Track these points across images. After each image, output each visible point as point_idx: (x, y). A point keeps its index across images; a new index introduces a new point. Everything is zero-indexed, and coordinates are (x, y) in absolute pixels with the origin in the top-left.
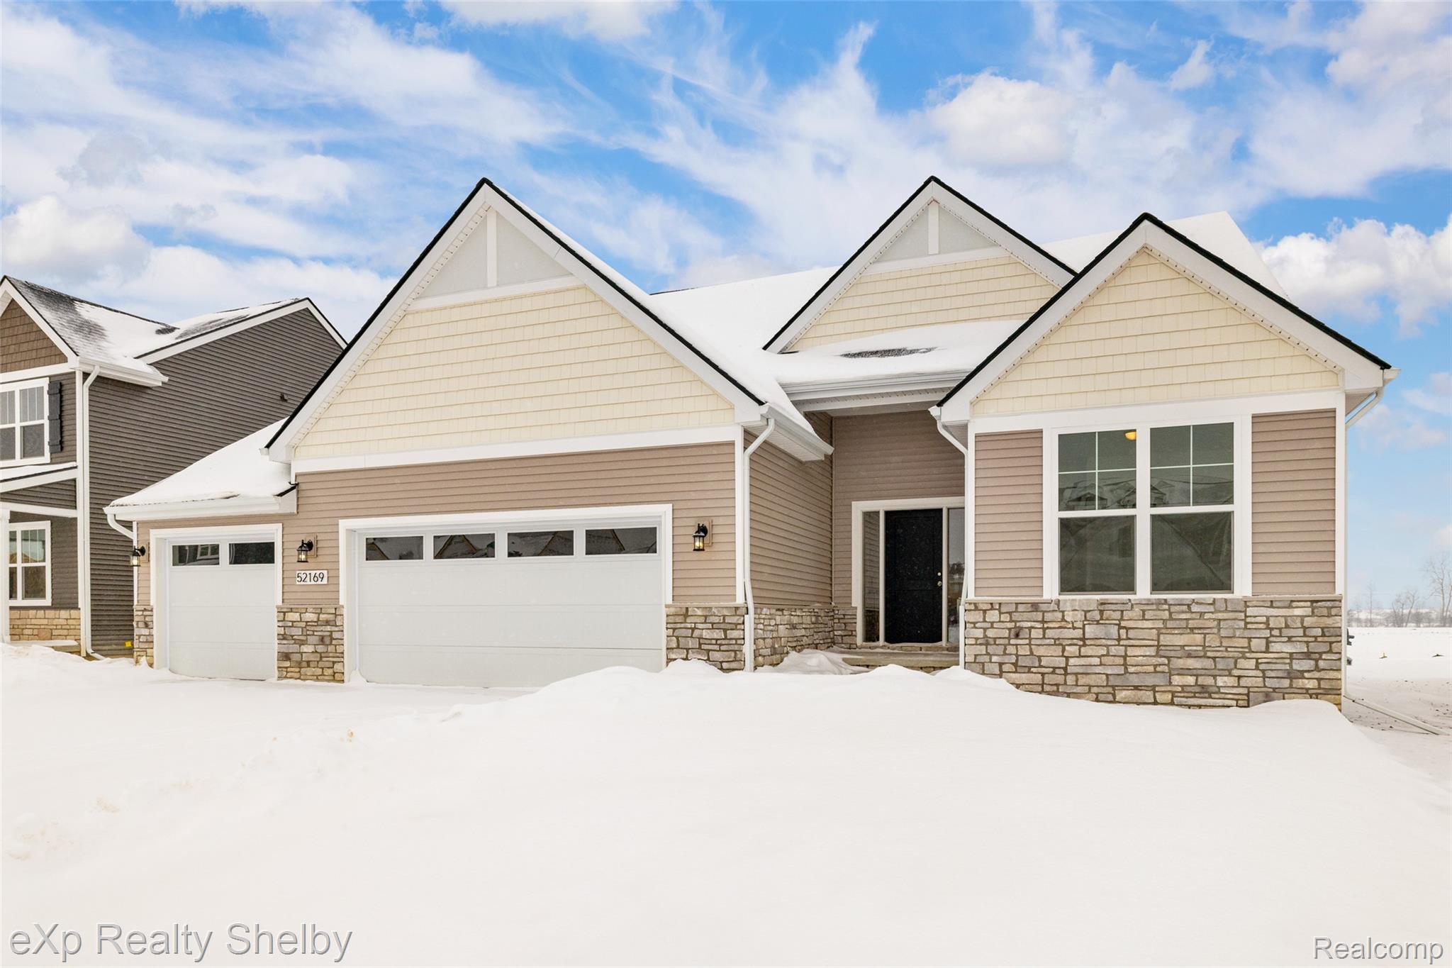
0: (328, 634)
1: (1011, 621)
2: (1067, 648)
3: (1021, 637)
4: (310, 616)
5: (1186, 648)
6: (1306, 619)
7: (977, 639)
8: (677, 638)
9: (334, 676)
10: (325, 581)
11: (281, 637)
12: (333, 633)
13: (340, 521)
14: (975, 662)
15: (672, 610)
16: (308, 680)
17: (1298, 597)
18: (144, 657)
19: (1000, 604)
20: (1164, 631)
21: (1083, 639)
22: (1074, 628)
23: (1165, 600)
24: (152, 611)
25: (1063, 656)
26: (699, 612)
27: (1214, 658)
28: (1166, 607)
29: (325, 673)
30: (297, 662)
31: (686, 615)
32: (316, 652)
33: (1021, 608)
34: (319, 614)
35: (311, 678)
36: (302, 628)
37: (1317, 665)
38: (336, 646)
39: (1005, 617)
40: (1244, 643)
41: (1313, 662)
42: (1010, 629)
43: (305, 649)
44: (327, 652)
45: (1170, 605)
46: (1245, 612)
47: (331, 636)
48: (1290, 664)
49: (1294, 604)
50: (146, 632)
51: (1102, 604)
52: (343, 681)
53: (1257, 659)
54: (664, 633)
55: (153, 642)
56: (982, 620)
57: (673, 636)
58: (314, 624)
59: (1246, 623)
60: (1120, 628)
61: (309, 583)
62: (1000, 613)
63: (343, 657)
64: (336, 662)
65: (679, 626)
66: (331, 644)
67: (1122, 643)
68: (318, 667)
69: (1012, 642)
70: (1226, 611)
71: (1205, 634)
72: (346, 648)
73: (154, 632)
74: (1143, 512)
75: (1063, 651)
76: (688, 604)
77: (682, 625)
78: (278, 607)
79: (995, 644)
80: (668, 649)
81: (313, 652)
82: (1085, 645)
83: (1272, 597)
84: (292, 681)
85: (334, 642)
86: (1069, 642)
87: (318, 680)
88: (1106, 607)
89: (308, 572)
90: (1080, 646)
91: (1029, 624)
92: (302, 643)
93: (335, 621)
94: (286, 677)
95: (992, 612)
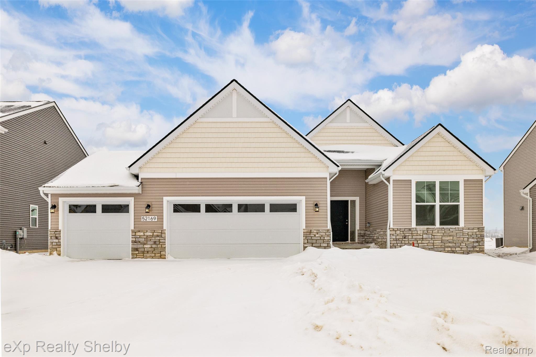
0: (158, 240)
1: (403, 234)
2: (418, 241)
3: (406, 238)
4: (149, 234)
5: (449, 241)
6: (477, 232)
7: (394, 239)
8: (307, 240)
9: (161, 256)
10: (156, 220)
11: (134, 242)
12: (160, 240)
13: (164, 197)
14: (393, 246)
15: (305, 231)
16: (147, 258)
17: (475, 227)
18: (55, 251)
19: (400, 229)
20: (443, 236)
21: (423, 238)
22: (420, 235)
23: (443, 228)
24: (60, 232)
25: (417, 243)
26: (315, 231)
27: (455, 243)
28: (444, 230)
29: (156, 256)
30: (142, 251)
31: (311, 232)
32: (152, 247)
33: (406, 230)
34: (153, 233)
35: (149, 257)
36: (145, 238)
37: (479, 244)
38: (162, 245)
39: (402, 233)
40: (462, 239)
41: (478, 244)
42: (403, 236)
43: (146, 246)
44: (157, 247)
45: (444, 229)
46: (463, 231)
47: (159, 241)
48: (473, 244)
49: (474, 229)
50: (57, 241)
51: (427, 229)
52: (165, 258)
53: (466, 243)
54: (303, 238)
55: (60, 245)
56: (395, 233)
57: (306, 239)
58: (151, 236)
59: (463, 234)
60: (432, 235)
61: (148, 220)
62: (400, 232)
63: (165, 249)
64: (162, 251)
65: (308, 236)
66: (159, 244)
67: (433, 239)
68: (153, 253)
69: (404, 240)
70: (458, 230)
71: (453, 237)
72: (166, 245)
73: (61, 241)
74: (438, 204)
75: (417, 242)
76: (311, 229)
77: (309, 236)
78: (132, 230)
79: (399, 240)
80: (304, 243)
81: (150, 247)
82: (423, 240)
83: (469, 227)
84: (139, 259)
85: (161, 243)
86: (419, 239)
87: (153, 258)
88: (429, 230)
89: (148, 217)
90: (422, 241)
91: (408, 235)
92: (144, 244)
93: (161, 235)
94: (136, 258)
95: (398, 231)
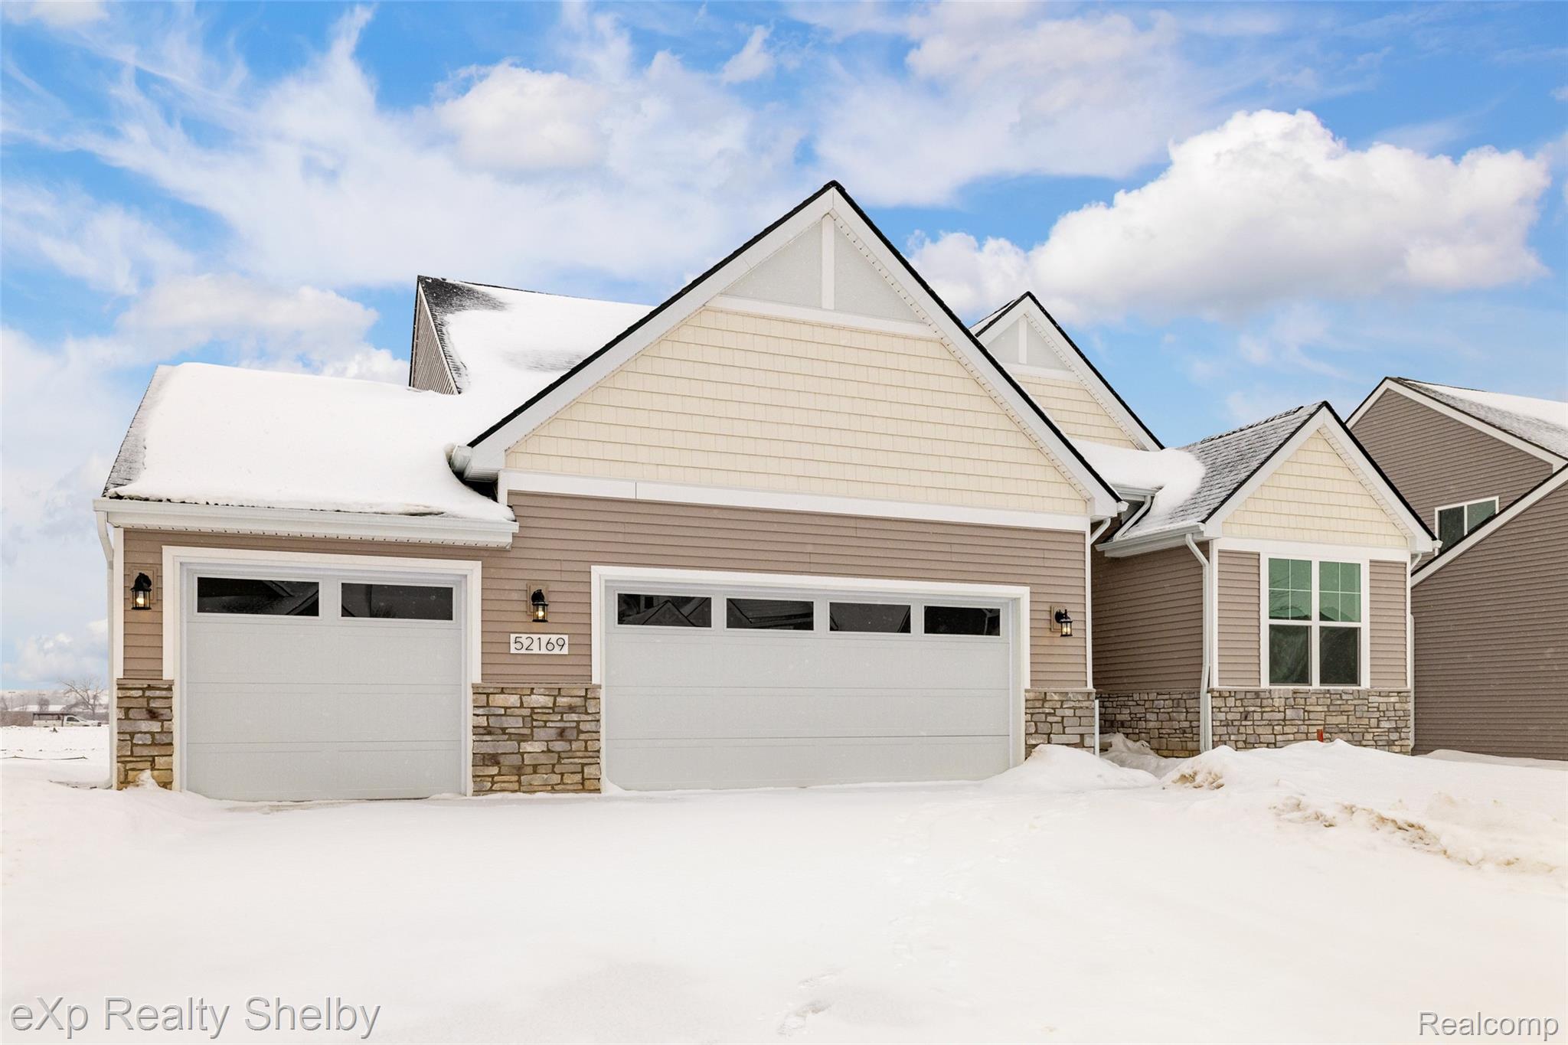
0: (574, 724)
1: (1242, 706)
2: (1276, 727)
3: (1248, 719)
4: (539, 700)
5: (1340, 726)
6: (1396, 704)
7: (1221, 721)
8: (1036, 723)
9: (583, 784)
10: (565, 651)
11: (481, 731)
12: (581, 723)
13: (593, 567)
14: (1220, 741)
15: (1031, 695)
16: (535, 792)
17: (1391, 689)
18: (148, 772)
19: (1235, 692)
20: (1327, 713)
21: (1284, 720)
22: (1279, 712)
23: (1328, 690)
24: (170, 689)
25: (1273, 734)
26: (1056, 697)
27: (1352, 733)
28: (1328, 695)
29: (565, 781)
30: (513, 767)
31: (1044, 700)
32: (549, 751)
33: (1249, 696)
34: (555, 697)
35: (540, 788)
36: (524, 717)
37: (1400, 736)
38: (586, 741)
39: (1239, 703)
40: (1366, 721)
41: (1398, 734)
42: (1241, 713)
43: (527, 747)
44: (571, 751)
45: (1331, 694)
46: (1368, 699)
47: (577, 727)
48: (1388, 736)
49: (1391, 694)
50: (155, 726)
51: (1295, 693)
52: (599, 790)
53: (1374, 733)
54: (1023, 718)
55: (171, 744)
56: (1224, 705)
57: (1032, 721)
58: (547, 711)
59: (1369, 708)
60: (1305, 711)
61: (536, 651)
62: (1236, 700)
63: (598, 757)
64: (587, 764)
65: (1037, 711)
66: (577, 740)
67: (1307, 723)
68: (554, 772)
69: (1244, 723)
70: (1359, 699)
71: (1348, 716)
72: (603, 744)
73: (177, 726)
74: (1315, 624)
75: (1273, 729)
76: (1046, 689)
77: (1041, 710)
78: (474, 686)
79: (1233, 725)
80: (1026, 734)
81: (543, 752)
82: (1285, 725)
83: (1381, 689)
84: (499, 795)
85: (582, 737)
86: (1276, 723)
87: (553, 790)
88: (1298, 695)
89: (535, 637)
90: (1283, 726)
91: (1253, 709)
92: (522, 738)
93: (585, 706)
94: (491, 790)
95: (1230, 698)
